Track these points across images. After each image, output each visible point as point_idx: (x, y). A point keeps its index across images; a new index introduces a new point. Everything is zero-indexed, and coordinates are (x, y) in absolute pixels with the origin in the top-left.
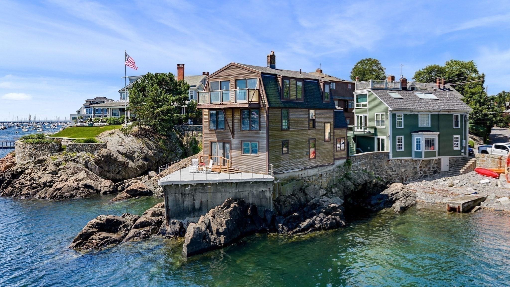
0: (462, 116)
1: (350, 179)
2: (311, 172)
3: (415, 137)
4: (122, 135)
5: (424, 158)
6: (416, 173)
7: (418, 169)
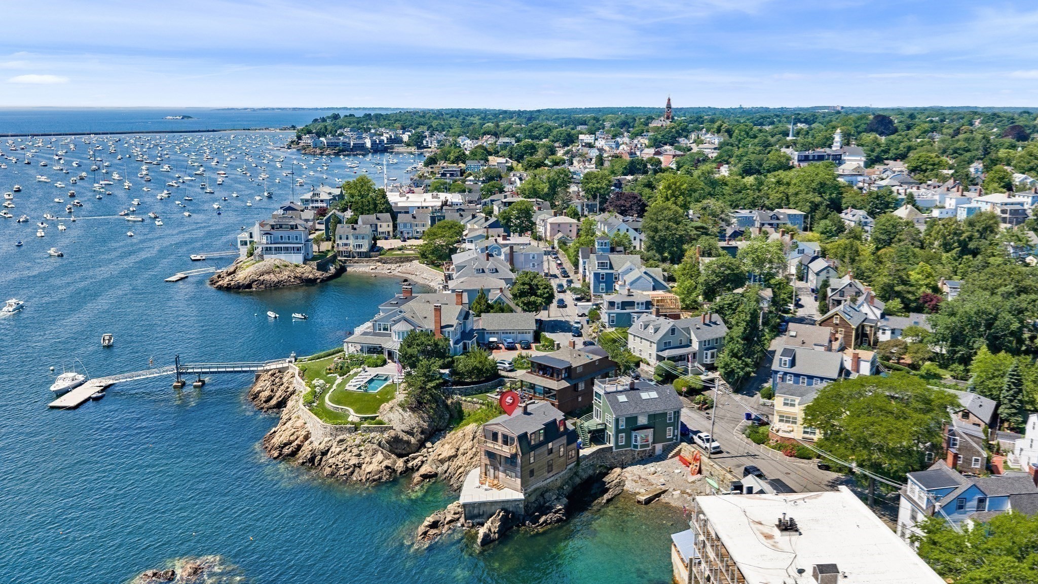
0: (675, 413)
1: (578, 476)
2: (549, 481)
3: (634, 434)
4: (401, 410)
5: (639, 449)
6: (634, 459)
7: (636, 455)
